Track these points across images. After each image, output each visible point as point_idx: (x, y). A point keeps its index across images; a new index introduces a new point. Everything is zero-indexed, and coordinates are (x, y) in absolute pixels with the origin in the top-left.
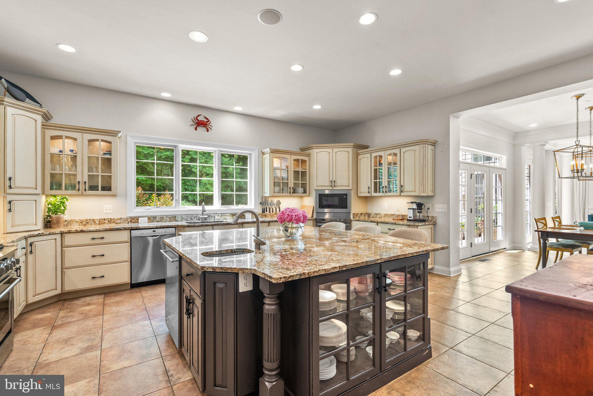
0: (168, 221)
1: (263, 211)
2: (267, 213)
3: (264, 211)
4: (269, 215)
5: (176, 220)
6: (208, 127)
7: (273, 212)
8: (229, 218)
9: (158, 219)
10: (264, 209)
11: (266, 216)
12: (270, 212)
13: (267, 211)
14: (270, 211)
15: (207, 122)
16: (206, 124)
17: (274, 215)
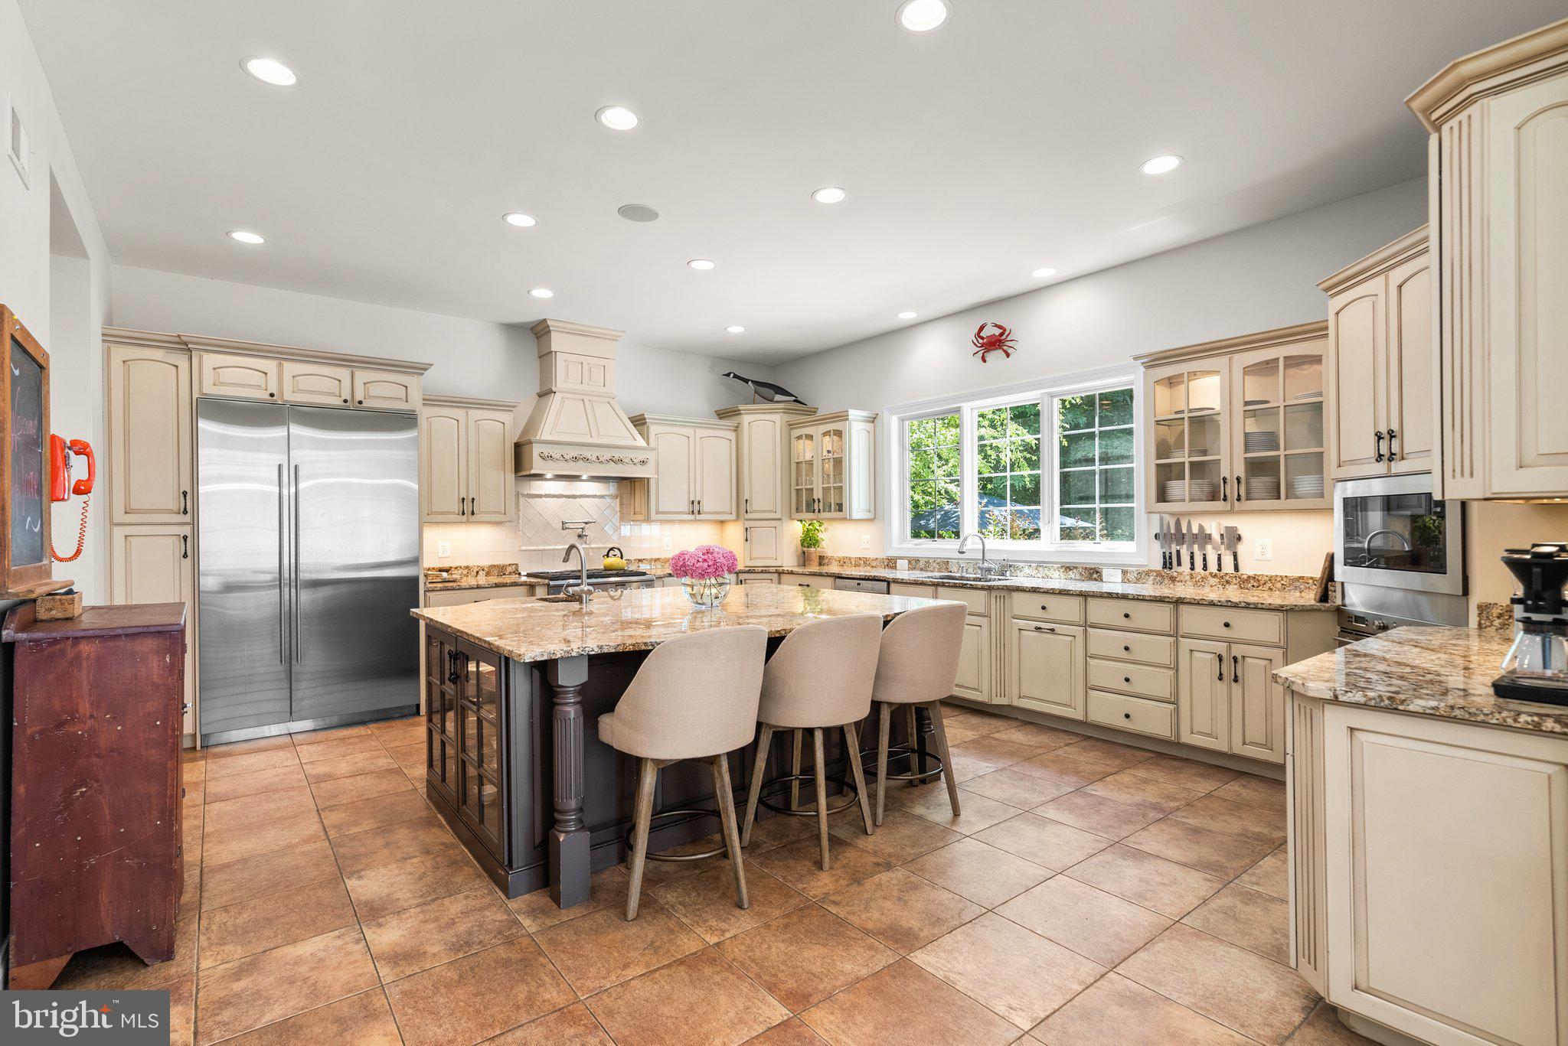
0: (936, 570)
1: (1165, 563)
2: (1180, 570)
3: (1171, 563)
4: (1188, 578)
5: (949, 570)
6: (1005, 348)
7: (1205, 568)
8: (1056, 574)
9: (921, 564)
10: (1170, 558)
11: (1173, 579)
12: (1192, 569)
13: (1179, 564)
14: (1192, 564)
15: (1001, 335)
16: (1000, 341)
17: (1210, 578)
